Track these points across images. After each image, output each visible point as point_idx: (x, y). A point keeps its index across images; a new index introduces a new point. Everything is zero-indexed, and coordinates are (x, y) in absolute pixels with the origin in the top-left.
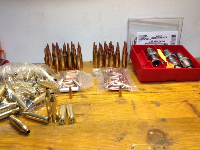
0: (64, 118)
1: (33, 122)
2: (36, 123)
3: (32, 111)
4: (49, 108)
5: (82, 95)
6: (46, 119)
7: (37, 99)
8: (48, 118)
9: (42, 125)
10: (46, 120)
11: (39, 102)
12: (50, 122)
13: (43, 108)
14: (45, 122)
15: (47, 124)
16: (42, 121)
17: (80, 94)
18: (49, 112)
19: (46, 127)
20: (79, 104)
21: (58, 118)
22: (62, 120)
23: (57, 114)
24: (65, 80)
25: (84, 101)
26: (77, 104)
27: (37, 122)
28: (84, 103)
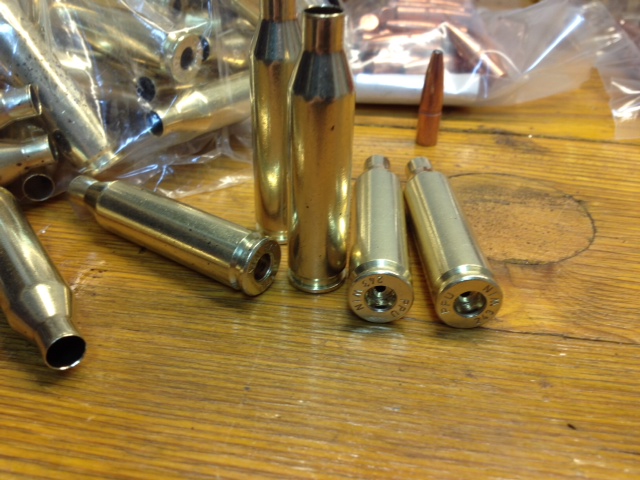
0: (399, 269)
1: (143, 261)
2: (163, 274)
3: (150, 183)
4: (273, 179)
5: (504, 133)
6: (239, 252)
7: (191, 100)
8: (258, 251)
9: (203, 303)
10: (241, 262)
11: (204, 128)
12: (269, 286)
13: (228, 180)
14: (232, 280)
15: (250, 298)
16: (206, 267)
17: (489, 126)
18: (274, 208)
19: (235, 324)
20: (494, 188)
21: (340, 268)
22: (381, 289)
23: (342, 227)
24: (392, 23)
25: (529, 172)
26: (482, 189)
27: (168, 267)
28: (534, 186)
